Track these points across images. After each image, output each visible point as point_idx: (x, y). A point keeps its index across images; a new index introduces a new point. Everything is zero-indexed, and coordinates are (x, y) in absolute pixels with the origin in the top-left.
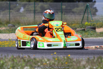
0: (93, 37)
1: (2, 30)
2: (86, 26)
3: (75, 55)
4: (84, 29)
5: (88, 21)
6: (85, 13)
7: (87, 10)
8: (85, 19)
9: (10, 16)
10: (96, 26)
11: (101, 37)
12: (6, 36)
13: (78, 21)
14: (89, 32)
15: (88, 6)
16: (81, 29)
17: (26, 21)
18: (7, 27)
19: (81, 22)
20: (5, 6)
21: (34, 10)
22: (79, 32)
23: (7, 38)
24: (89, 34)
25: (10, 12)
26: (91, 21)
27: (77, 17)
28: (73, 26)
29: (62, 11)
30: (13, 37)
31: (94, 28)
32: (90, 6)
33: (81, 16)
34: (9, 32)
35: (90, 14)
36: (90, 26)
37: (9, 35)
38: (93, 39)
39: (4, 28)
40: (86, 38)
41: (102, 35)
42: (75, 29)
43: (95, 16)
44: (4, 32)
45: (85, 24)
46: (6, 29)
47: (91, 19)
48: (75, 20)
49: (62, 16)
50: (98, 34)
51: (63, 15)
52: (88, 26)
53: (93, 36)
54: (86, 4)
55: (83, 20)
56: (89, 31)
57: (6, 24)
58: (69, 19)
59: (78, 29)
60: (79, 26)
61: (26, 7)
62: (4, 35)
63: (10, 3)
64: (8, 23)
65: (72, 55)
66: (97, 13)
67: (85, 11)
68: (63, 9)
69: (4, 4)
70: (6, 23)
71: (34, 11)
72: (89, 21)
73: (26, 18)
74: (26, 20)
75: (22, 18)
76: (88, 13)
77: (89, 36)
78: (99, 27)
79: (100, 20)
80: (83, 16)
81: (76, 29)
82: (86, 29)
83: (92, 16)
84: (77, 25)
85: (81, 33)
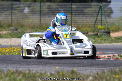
0: (107, 43)
1: (3, 35)
2: (100, 30)
3: (84, 67)
4: (97, 33)
5: (102, 25)
6: (98, 15)
7: (100, 12)
8: (98, 22)
9: (12, 18)
10: (111, 29)
11: (116, 42)
12: (8, 41)
13: (91, 23)
14: (103, 37)
15: (102, 7)
16: (93, 33)
17: (30, 24)
18: (9, 31)
19: (94, 26)
20: (7, 6)
21: (40, 11)
22: (91, 37)
23: (9, 44)
24: (102, 39)
25: (13, 14)
26: (105, 24)
27: (89, 20)
28: (84, 30)
29: (72, 13)
30: (16, 43)
31: (109, 33)
32: (104, 7)
33: (94, 18)
34: (11, 36)
35: (104, 16)
36: (104, 30)
37: (10, 40)
38: (107, 45)
39: (4, 32)
40: (99, 44)
41: (117, 40)
42: (86, 33)
43: (109, 19)
44: (5, 37)
45: (99, 28)
46: (8, 33)
47: (105, 22)
48: (87, 22)
49: (71, 18)
50: (113, 40)
51: (73, 17)
52: (102, 29)
53: (107, 41)
54: (100, 5)
55: (95, 22)
56: (102, 35)
57: (8, 28)
58: (79, 21)
59: (90, 33)
60: (91, 30)
61: (31, 7)
62: (5, 40)
63: (12, 3)
64: (10, 25)
65: (80, 66)
66: (112, 15)
67: (99, 13)
68: (73, 10)
69: (6, 4)
70: (7, 26)
71: (39, 13)
72: (103, 23)
73: (30, 20)
74: (30, 22)
75: (26, 20)
76: (102, 15)
77: (102, 41)
78: (114, 32)
79: (115, 23)
80: (96, 18)
81: (88, 33)
82: (99, 34)
83: (106, 19)
84: (89, 28)
85: (93, 38)
